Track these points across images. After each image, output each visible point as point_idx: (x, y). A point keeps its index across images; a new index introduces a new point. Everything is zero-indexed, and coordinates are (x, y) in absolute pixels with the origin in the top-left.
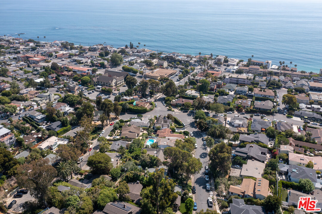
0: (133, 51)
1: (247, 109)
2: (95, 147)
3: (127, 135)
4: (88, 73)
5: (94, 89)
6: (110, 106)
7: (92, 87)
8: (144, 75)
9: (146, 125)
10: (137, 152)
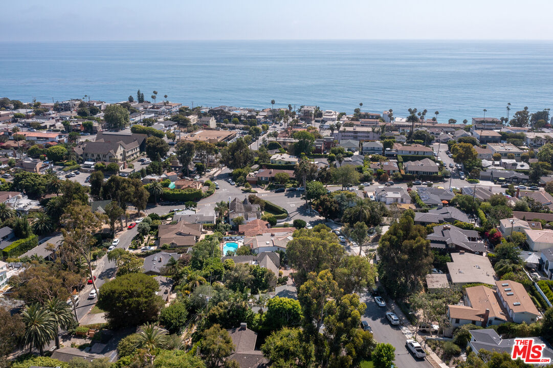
0: (146, 106)
1: (397, 175)
2: (102, 273)
3: (173, 241)
4: (59, 141)
5: (79, 169)
6: (127, 185)
7: (74, 164)
8: (176, 140)
9: (208, 220)
10: (213, 265)
